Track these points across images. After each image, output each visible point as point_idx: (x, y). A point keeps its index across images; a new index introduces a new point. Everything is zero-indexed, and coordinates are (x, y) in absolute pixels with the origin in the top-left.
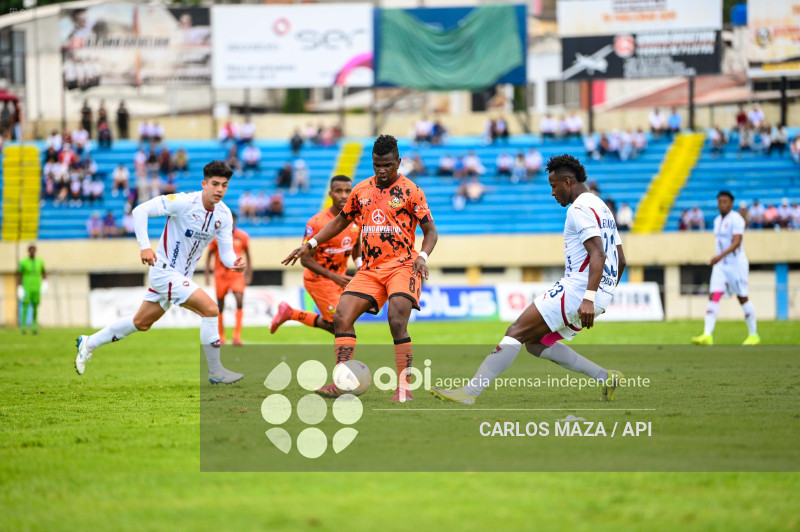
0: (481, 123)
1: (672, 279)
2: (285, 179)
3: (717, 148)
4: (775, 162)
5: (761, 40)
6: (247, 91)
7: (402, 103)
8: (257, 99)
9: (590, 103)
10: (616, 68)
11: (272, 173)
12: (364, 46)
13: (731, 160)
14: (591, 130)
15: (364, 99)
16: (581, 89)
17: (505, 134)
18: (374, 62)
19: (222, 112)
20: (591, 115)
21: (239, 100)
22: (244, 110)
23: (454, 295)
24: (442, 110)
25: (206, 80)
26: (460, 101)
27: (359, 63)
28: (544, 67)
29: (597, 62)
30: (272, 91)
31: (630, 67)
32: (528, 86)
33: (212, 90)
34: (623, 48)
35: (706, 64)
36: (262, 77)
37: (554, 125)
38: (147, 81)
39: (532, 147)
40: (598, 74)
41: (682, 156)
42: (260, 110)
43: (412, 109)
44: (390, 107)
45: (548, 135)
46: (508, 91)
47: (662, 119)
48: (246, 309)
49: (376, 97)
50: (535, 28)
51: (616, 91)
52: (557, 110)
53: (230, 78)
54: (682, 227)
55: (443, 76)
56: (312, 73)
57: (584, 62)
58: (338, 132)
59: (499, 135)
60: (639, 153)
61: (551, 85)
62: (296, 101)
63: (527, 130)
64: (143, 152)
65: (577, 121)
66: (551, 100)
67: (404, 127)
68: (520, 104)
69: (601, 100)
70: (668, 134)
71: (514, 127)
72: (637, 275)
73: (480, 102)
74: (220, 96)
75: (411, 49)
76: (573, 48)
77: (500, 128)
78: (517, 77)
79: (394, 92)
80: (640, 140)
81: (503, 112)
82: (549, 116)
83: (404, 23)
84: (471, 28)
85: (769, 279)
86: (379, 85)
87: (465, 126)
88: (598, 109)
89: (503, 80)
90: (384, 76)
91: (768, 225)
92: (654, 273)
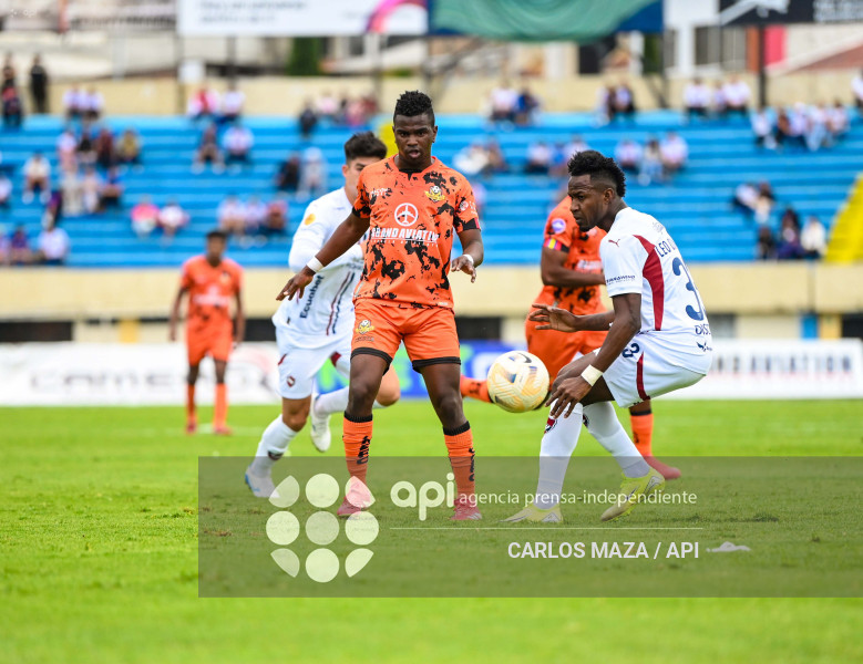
0: (591, 94)
2: (289, 177)
6: (231, 41)
7: (470, 61)
8: (247, 53)
9: (760, 61)
11: (270, 169)
14: (763, 103)
15: (411, 55)
16: (747, 38)
17: (630, 109)
19: (192, 74)
20: (763, 80)
21: (219, 54)
22: (227, 71)
24: (532, 72)
25: (168, 23)
26: (559, 58)
30: (269, 41)
31: (824, 5)
32: (666, 35)
33: (178, 39)
36: (254, 20)
37: (706, 96)
38: (78, 23)
39: (671, 130)
40: (774, 17)
42: (251, 71)
43: (486, 71)
44: (452, 67)
45: (696, 111)
46: (634, 43)
48: (231, 378)
49: (430, 52)
52: (711, 72)
53: (207, 20)
55: (534, 20)
58: (371, 106)
59: (620, 111)
60: (837, 139)
61: (701, 33)
62: (307, 57)
63: (663, 104)
64: (71, 134)
65: (741, 90)
66: (701, 57)
68: (654, 62)
69: (779, 56)
71: (644, 98)
72: (831, 329)
73: (591, 59)
74: (191, 49)
77: (622, 99)
79: (459, 44)
80: (839, 119)
81: (626, 76)
82: (697, 81)
86: (435, 32)
88: (773, 70)
89: (627, 25)
90: (445, 18)
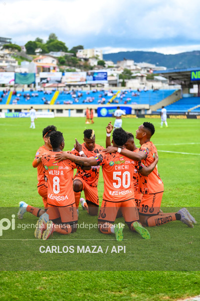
0: (29, 89)
1: (55, 111)
2: (2, 96)
3: (61, 93)
4: (69, 95)
5: (67, 79)
10: (48, 82)
12: (13, 78)
13: (63, 95)
14: (44, 90)
16: (43, 85)
18: (15, 80)
20: (44, 88)
23: (26, 114)
24: (24, 87)
26: (26, 86)
27: (12, 80)
28: (38, 81)
29: (45, 81)
31: (49, 82)
32: (36, 84)
34: (48, 79)
35: (60, 82)
37: (39, 90)
39: (37, 92)
40: (45, 83)
41: (56, 95)
43: (20, 87)
44: (17, 86)
46: (33, 85)
47: (54, 89)
50: (37, 75)
51: (47, 85)
52: (39, 87)
54: (58, 104)
56: (6, 82)
57: (44, 81)
58: (9, 90)
59: (32, 91)
60: (51, 94)
61: (39, 83)
62: (3, 85)
63: (36, 90)
65: (42, 89)
67: (19, 90)
68: (35, 86)
70: (54, 91)
71: (34, 89)
72: (50, 111)
73: (29, 86)
75: (20, 78)
76: (42, 79)
78: (34, 83)
79: (17, 84)
80: (51, 92)
81: (32, 87)
83: (19, 75)
84: (28, 76)
85: (68, 111)
86: (15, 83)
87: (27, 90)
89: (32, 83)
91: (67, 104)
92: (53, 110)
